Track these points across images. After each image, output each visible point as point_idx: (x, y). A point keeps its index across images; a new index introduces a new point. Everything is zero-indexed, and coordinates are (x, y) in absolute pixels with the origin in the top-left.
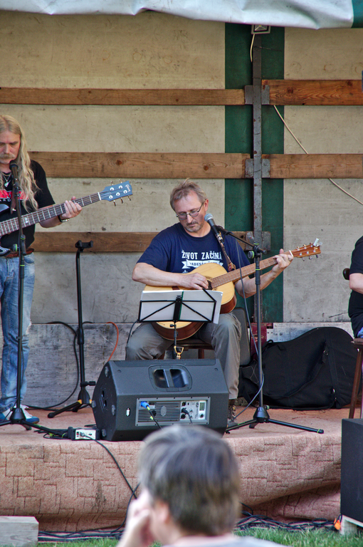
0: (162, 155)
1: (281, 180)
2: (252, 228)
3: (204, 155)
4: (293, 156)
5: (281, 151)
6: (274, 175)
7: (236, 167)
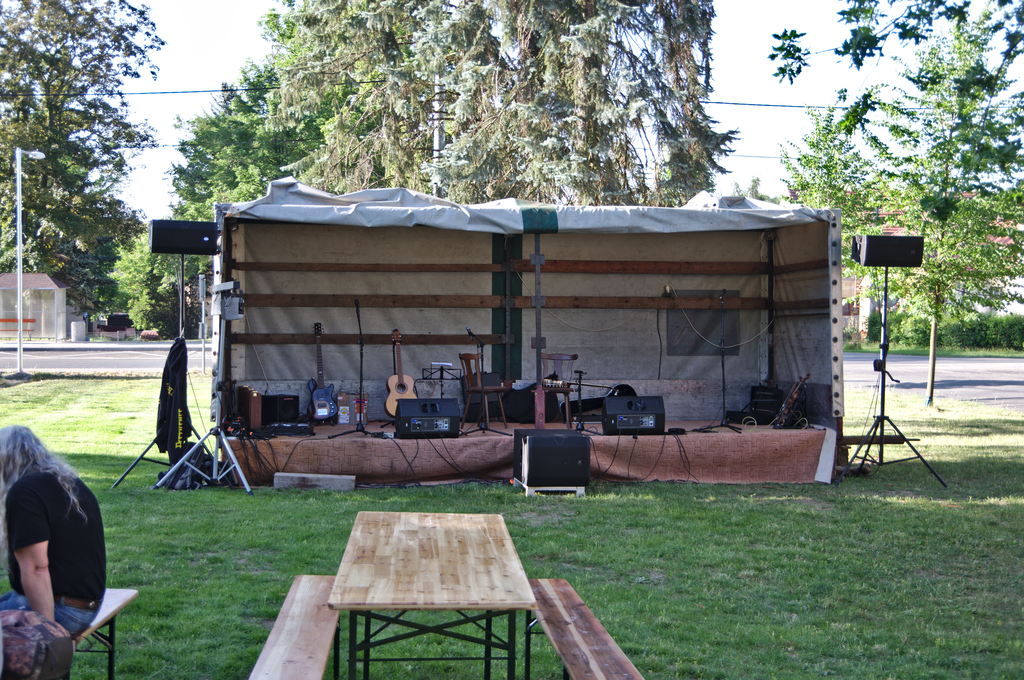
0: (459, 296)
1: (520, 310)
2: (505, 333)
3: (481, 296)
4: (526, 297)
5: (521, 294)
6: (516, 306)
7: (497, 302)
